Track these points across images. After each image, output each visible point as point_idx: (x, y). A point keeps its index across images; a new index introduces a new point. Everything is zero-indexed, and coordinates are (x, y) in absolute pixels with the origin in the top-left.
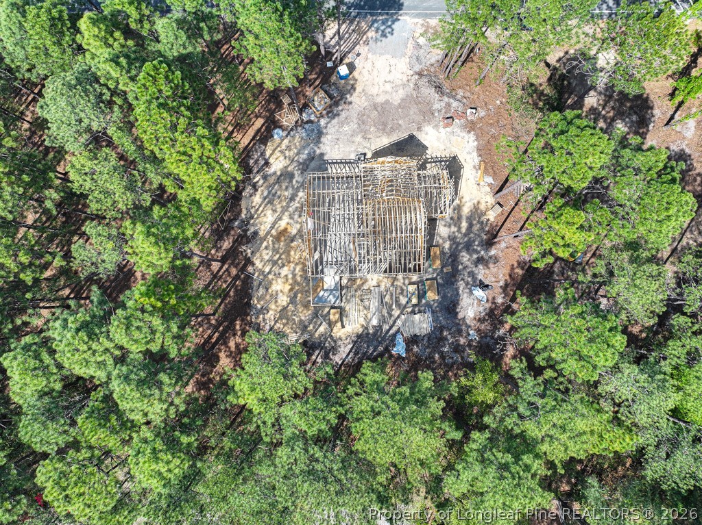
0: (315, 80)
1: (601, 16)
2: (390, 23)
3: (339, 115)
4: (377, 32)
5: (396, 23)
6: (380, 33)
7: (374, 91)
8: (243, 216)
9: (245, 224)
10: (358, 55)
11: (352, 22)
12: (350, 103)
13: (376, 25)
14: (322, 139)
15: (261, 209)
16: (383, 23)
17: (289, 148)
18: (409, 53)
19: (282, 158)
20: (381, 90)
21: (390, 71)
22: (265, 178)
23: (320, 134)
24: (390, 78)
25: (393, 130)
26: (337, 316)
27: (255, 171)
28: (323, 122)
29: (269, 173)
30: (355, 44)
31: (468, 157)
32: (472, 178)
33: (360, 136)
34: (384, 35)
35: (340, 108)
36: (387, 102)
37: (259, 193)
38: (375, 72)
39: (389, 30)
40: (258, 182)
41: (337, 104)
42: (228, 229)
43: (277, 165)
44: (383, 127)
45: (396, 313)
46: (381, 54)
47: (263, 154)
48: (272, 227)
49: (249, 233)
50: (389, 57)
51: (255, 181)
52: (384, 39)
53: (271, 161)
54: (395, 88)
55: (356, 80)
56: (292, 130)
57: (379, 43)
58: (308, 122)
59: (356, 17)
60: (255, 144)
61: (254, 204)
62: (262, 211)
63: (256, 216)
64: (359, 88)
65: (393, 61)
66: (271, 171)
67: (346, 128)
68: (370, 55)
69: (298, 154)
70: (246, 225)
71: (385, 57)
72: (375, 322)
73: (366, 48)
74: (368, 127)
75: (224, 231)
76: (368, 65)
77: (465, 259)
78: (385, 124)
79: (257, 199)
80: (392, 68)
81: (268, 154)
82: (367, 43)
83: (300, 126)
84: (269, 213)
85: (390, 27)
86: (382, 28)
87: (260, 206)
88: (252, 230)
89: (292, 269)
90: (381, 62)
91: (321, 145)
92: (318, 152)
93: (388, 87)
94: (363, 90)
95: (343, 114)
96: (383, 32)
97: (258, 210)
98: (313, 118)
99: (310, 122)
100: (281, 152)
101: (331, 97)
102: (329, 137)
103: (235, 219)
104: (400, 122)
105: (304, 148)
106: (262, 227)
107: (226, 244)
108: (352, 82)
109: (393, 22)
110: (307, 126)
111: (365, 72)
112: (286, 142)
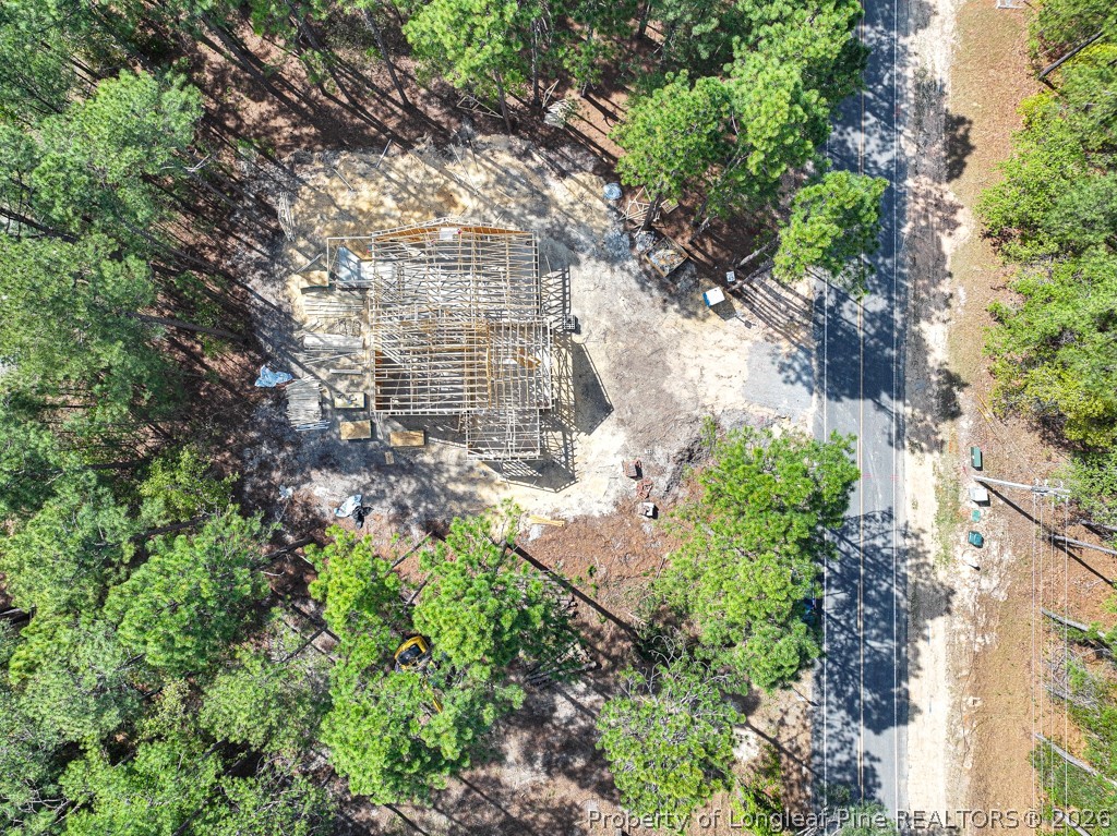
0: (704, 252)
2: (805, 378)
3: (643, 289)
4: (789, 355)
5: (805, 389)
6: (788, 361)
7: (686, 350)
8: (480, 138)
9: (467, 141)
10: (748, 325)
11: (806, 314)
12: (664, 310)
13: (801, 355)
14: (603, 263)
15: (489, 165)
16: (805, 368)
17: (588, 208)
18: (752, 410)
19: (571, 198)
20: (687, 361)
21: (719, 377)
22: (540, 171)
23: (612, 260)
24: (709, 377)
25: (619, 378)
26: (318, 281)
27: (552, 156)
28: (632, 264)
29: (547, 177)
30: (768, 321)
31: (573, 501)
32: (539, 505)
33: (609, 324)
34: (783, 368)
35: (655, 293)
36: (667, 370)
37: (516, 161)
38: (718, 352)
39: (793, 377)
40: (533, 160)
41: (663, 287)
42: (458, 114)
43: (561, 191)
44: (625, 363)
45: (323, 374)
46: (749, 362)
47: (582, 169)
48: (460, 183)
49: (452, 146)
50: (746, 374)
51: (535, 155)
52: (776, 368)
53: (568, 182)
54: (692, 385)
55: (703, 320)
56: (619, 214)
57: (769, 359)
58: (632, 239)
59: (815, 321)
60: (594, 153)
61: (497, 154)
62: (485, 167)
63: (477, 157)
64: (689, 324)
65: (737, 383)
66: (551, 180)
67: (622, 302)
68: (747, 344)
69: (579, 225)
70: (464, 143)
71: (745, 368)
72: (309, 340)
73: (760, 338)
74: (623, 338)
75: (455, 108)
76: (730, 341)
77: (405, 486)
78: (629, 365)
79: (505, 159)
80: (724, 381)
81: (579, 176)
82: (769, 338)
83: (626, 229)
84: (482, 177)
85: (799, 378)
86: (796, 365)
87: (494, 164)
88: (456, 151)
89: (393, 213)
90: (736, 363)
91: (593, 262)
92: (582, 257)
93: (693, 373)
94: (687, 332)
95: (644, 298)
96: (790, 366)
97: (488, 160)
98: (639, 247)
99: (633, 246)
100: (582, 196)
101: (675, 274)
102: (608, 274)
103: (474, 125)
104: (633, 391)
105: (589, 233)
106: (459, 168)
107: (434, 112)
108: (700, 312)
109: (806, 384)
110: (625, 238)
111: (719, 335)
112: (599, 204)
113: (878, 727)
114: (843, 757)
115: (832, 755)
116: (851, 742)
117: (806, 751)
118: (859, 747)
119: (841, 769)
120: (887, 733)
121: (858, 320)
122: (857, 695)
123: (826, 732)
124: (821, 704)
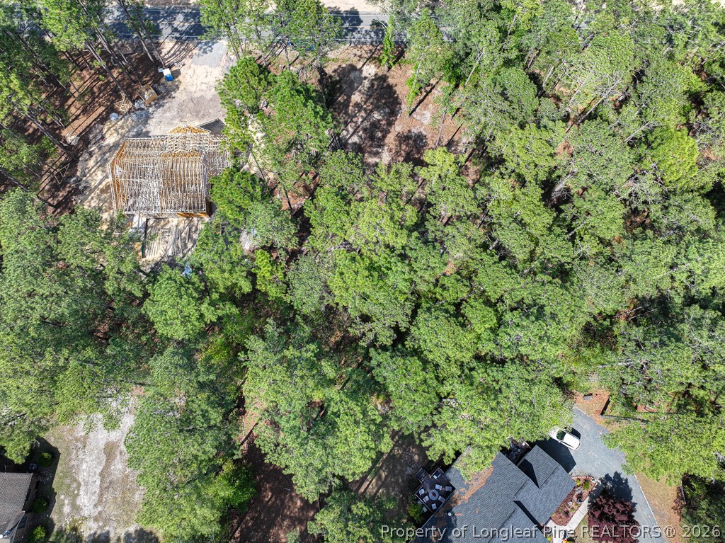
0: (149, 81)
1: (365, 43)
2: (210, 44)
3: (163, 106)
4: (200, 50)
5: (215, 45)
6: (202, 50)
7: (193, 89)
8: (78, 174)
9: (79, 181)
10: (184, 65)
11: (182, 44)
12: (174, 98)
13: (200, 45)
14: (149, 122)
15: (93, 170)
16: (206, 44)
17: (122, 127)
18: (222, 65)
19: (115, 134)
20: (198, 89)
21: (207, 76)
22: (100, 148)
23: (148, 118)
24: (206, 80)
25: (204, 116)
26: (140, 247)
27: (93, 142)
28: (151, 110)
29: (104, 145)
30: (183, 58)
33: (177, 120)
34: (205, 52)
35: (165, 101)
36: (202, 97)
37: (94, 158)
38: (195, 77)
39: (210, 49)
40: (93, 151)
41: (163, 98)
42: (64, 184)
43: (111, 139)
44: (197, 114)
45: (190, 245)
46: (201, 65)
47: (101, 131)
48: (100, 183)
49: (80, 187)
50: (207, 66)
51: (91, 150)
52: (205, 55)
53: (107, 136)
54: (209, 88)
55: (180, 82)
56: (126, 114)
57: (200, 57)
58: (138, 109)
59: (186, 40)
60: (95, 124)
61: (88, 166)
62: (94, 172)
63: (88, 175)
64: (181, 87)
65: (209, 70)
66: (106, 142)
67: (168, 114)
68: (192, 65)
69: (129, 131)
70: (80, 181)
71: (203, 67)
72: (170, 253)
73: (190, 61)
74: (185, 114)
75: (61, 185)
76: (190, 72)
78: (198, 112)
79: (91, 163)
80: (209, 74)
81: (105, 131)
82: (191, 57)
83: (133, 112)
84: (99, 173)
85: (210, 47)
86: (204, 47)
87: (93, 167)
88: (83, 184)
89: (111, 214)
90: (201, 70)
91: (148, 126)
92: (144, 130)
93: (204, 87)
94: (185, 89)
95: (167, 105)
96: (204, 50)
97: (90, 171)
98: (143, 106)
99: (142, 109)
100: (116, 130)
101: (158, 92)
102: (154, 120)
103: (71, 177)
104: (210, 111)
105: (133, 127)
106: (93, 183)
107: (62, 194)
108: (177, 83)
109: (213, 44)
110: (137, 112)
111: (187, 76)
112: (120, 123)
113: (360, 22)
114: (372, 34)
115: (371, 37)
116: (366, 31)
117: (371, 47)
118: (368, 28)
119: (377, 35)
120: (362, 19)
121: (187, 25)
122: (347, 28)
123: (363, 40)
124: (351, 41)
